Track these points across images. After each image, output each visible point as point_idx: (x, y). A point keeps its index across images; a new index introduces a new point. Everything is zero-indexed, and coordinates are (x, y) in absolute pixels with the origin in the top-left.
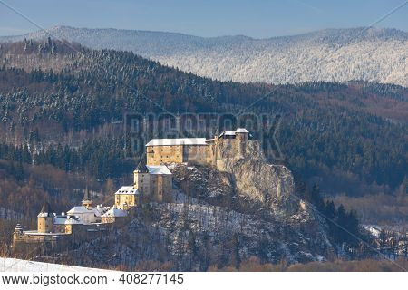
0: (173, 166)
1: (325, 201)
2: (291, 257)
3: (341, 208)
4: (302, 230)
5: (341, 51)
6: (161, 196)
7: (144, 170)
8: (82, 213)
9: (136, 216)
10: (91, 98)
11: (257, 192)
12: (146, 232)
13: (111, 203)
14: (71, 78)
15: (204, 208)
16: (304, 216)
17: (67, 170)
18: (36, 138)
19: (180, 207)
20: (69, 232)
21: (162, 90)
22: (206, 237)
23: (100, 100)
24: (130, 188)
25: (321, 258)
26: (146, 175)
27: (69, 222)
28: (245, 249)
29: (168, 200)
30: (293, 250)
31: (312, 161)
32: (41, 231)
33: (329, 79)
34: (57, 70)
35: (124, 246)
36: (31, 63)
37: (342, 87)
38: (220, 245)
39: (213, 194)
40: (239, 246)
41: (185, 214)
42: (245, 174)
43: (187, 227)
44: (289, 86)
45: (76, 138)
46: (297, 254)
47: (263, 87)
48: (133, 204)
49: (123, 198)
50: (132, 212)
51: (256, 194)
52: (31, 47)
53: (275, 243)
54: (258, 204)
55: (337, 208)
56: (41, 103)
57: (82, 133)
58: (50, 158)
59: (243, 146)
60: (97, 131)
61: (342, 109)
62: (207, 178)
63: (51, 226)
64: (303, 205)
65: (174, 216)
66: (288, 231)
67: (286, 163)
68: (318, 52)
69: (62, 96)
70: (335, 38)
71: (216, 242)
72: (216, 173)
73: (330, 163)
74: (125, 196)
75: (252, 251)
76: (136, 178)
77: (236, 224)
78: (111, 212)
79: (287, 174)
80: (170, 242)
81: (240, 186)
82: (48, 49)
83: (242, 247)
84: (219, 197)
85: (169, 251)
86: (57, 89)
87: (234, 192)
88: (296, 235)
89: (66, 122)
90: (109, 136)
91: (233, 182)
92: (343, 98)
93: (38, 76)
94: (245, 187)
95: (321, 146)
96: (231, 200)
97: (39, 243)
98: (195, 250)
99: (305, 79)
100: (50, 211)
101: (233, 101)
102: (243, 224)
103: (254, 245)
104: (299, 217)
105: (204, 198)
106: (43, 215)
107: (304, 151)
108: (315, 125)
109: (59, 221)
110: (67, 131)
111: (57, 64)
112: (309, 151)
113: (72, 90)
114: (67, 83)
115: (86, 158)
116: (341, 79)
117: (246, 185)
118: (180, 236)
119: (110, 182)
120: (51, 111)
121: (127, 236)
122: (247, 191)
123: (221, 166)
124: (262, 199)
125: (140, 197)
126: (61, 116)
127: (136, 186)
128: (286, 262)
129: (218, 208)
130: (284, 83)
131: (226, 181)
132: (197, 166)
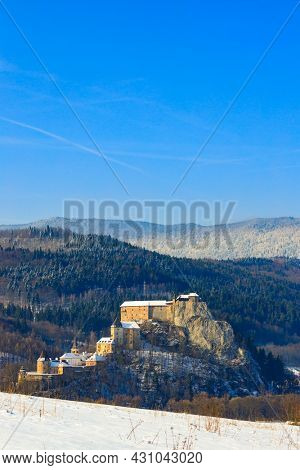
0: (141, 322)
1: (258, 348)
2: (233, 392)
3: (270, 354)
4: (240, 371)
5: (268, 235)
6: (131, 345)
7: (119, 325)
8: (72, 358)
9: (112, 360)
10: (79, 270)
11: (205, 342)
12: (120, 373)
13: (94, 351)
14: (64, 255)
15: (165, 354)
16: (242, 361)
17: (60, 325)
18: (37, 300)
19: (146, 353)
20: (61, 373)
21: (133, 264)
22: (166, 377)
23: (86, 272)
24: (108, 339)
25: (255, 393)
26: (121, 329)
27: (61, 365)
28: (196, 386)
29: (137, 348)
30: (233, 386)
31: (248, 318)
32: (39, 372)
33: (259, 256)
34: (53, 250)
35: (103, 384)
36: (34, 245)
37: (270, 261)
38: (177, 383)
39: (172, 343)
40: (192, 384)
41: (150, 359)
42: (196, 328)
43: (152, 369)
44: (229, 261)
45: (67, 300)
46: (236, 390)
47: (209, 262)
48: (110, 351)
49: (103, 347)
50: (110, 358)
51: (205, 344)
52: (34, 232)
53: (220, 382)
54: (207, 351)
55: (267, 354)
56: (41, 275)
57: (72, 297)
58: (48, 316)
59: (195, 307)
60: (83, 296)
61: (269, 278)
62: (167, 331)
63: (48, 368)
64: (241, 352)
65: (142, 360)
66: (230, 372)
67: (227, 320)
68: (250, 235)
69: (57, 269)
70: (262, 225)
71: (174, 381)
72: (174, 328)
73: (261, 320)
74: (105, 345)
75: (202, 388)
76: (113, 331)
77: (189, 367)
78: (94, 357)
79: (228, 328)
80: (139, 381)
81: (192, 337)
82: (47, 234)
83: (194, 384)
84: (177, 346)
85: (138, 388)
86: (53, 263)
87: (188, 342)
88: (236, 375)
89: (60, 289)
90: (92, 299)
91: (187, 334)
92: (270, 270)
93: (39, 254)
94: (196, 338)
95: (254, 307)
96: (186, 348)
97: (38, 381)
98: (158, 387)
99: (241, 256)
100: (47, 357)
101: (186, 272)
102: (194, 367)
103: (204, 383)
104: (237, 361)
105: (166, 347)
106: (41, 360)
107: (242, 310)
108: (249, 290)
109: (54, 364)
110: (60, 296)
111: (53, 246)
112: (245, 311)
113: (65, 264)
114: (61, 259)
115: (74, 315)
116: (268, 256)
117: (197, 337)
118: (146, 376)
119: (92, 334)
120: (48, 281)
121: (106, 377)
122: (198, 341)
123: (177, 322)
124: (209, 347)
125: (115, 346)
126: (56, 284)
127: (113, 337)
128: (228, 396)
129: (175, 354)
130: (226, 259)
131: (181, 333)
132: (160, 322)
